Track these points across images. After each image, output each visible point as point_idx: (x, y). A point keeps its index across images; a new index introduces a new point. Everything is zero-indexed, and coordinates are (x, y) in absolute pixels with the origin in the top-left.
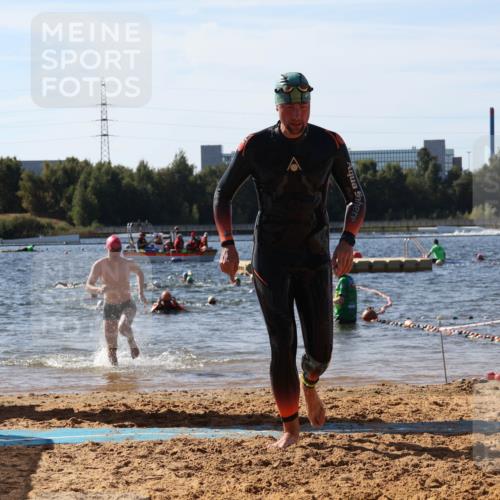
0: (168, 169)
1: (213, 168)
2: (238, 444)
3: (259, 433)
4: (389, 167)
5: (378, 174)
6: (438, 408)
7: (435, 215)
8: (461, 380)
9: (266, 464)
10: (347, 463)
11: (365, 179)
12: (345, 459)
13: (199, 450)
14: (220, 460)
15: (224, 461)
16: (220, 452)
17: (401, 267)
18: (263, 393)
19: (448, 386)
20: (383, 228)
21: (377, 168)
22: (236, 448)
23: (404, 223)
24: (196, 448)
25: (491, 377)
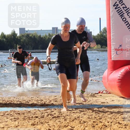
0: (10, 35)
1: (23, 34)
2: (29, 112)
3: (35, 109)
8: (91, 93)
9: (37, 117)
10: (59, 117)
12: (59, 116)
13: (18, 114)
14: (24, 116)
15: (25, 117)
16: (24, 114)
18: (36, 97)
19: (88, 95)
22: (29, 113)
24: (17, 113)
25: (100, 92)
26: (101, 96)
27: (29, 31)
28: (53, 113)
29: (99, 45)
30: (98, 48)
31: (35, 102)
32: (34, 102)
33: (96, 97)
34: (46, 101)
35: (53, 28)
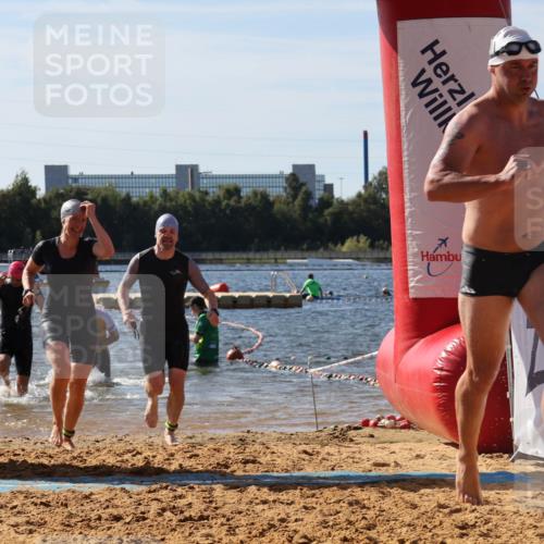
0: (8, 190)
2: (87, 497)
4: (255, 193)
5: (243, 201)
6: (307, 457)
7: (305, 246)
8: (333, 426)
9: (117, 518)
10: (207, 518)
11: (228, 205)
13: (42, 503)
14: (66, 514)
15: (71, 515)
16: (66, 505)
17: (268, 303)
18: (115, 440)
19: (319, 434)
20: (248, 259)
21: (242, 194)
22: (84, 501)
23: (271, 254)
24: (39, 501)
25: (366, 423)
26: (372, 436)
27: (82, 176)
28: (181, 503)
29: (363, 239)
30: (360, 250)
31: (111, 461)
32: (104, 458)
33: (352, 440)
34: (154, 457)
35: (179, 168)
